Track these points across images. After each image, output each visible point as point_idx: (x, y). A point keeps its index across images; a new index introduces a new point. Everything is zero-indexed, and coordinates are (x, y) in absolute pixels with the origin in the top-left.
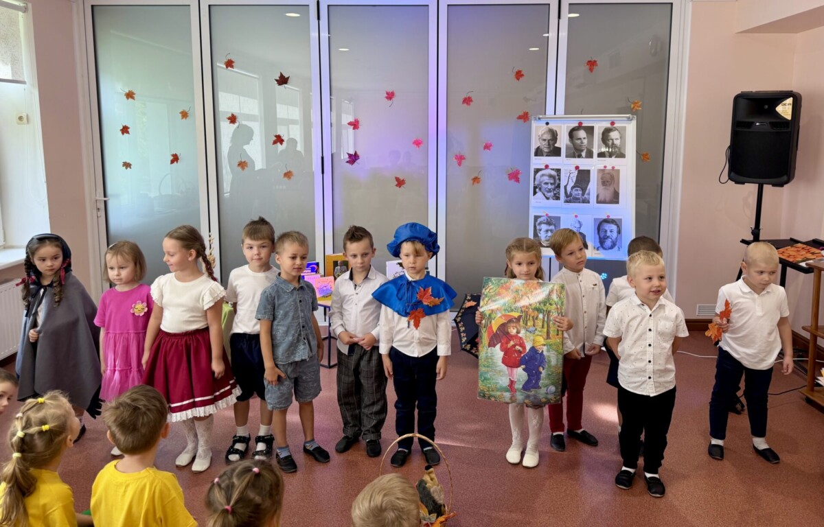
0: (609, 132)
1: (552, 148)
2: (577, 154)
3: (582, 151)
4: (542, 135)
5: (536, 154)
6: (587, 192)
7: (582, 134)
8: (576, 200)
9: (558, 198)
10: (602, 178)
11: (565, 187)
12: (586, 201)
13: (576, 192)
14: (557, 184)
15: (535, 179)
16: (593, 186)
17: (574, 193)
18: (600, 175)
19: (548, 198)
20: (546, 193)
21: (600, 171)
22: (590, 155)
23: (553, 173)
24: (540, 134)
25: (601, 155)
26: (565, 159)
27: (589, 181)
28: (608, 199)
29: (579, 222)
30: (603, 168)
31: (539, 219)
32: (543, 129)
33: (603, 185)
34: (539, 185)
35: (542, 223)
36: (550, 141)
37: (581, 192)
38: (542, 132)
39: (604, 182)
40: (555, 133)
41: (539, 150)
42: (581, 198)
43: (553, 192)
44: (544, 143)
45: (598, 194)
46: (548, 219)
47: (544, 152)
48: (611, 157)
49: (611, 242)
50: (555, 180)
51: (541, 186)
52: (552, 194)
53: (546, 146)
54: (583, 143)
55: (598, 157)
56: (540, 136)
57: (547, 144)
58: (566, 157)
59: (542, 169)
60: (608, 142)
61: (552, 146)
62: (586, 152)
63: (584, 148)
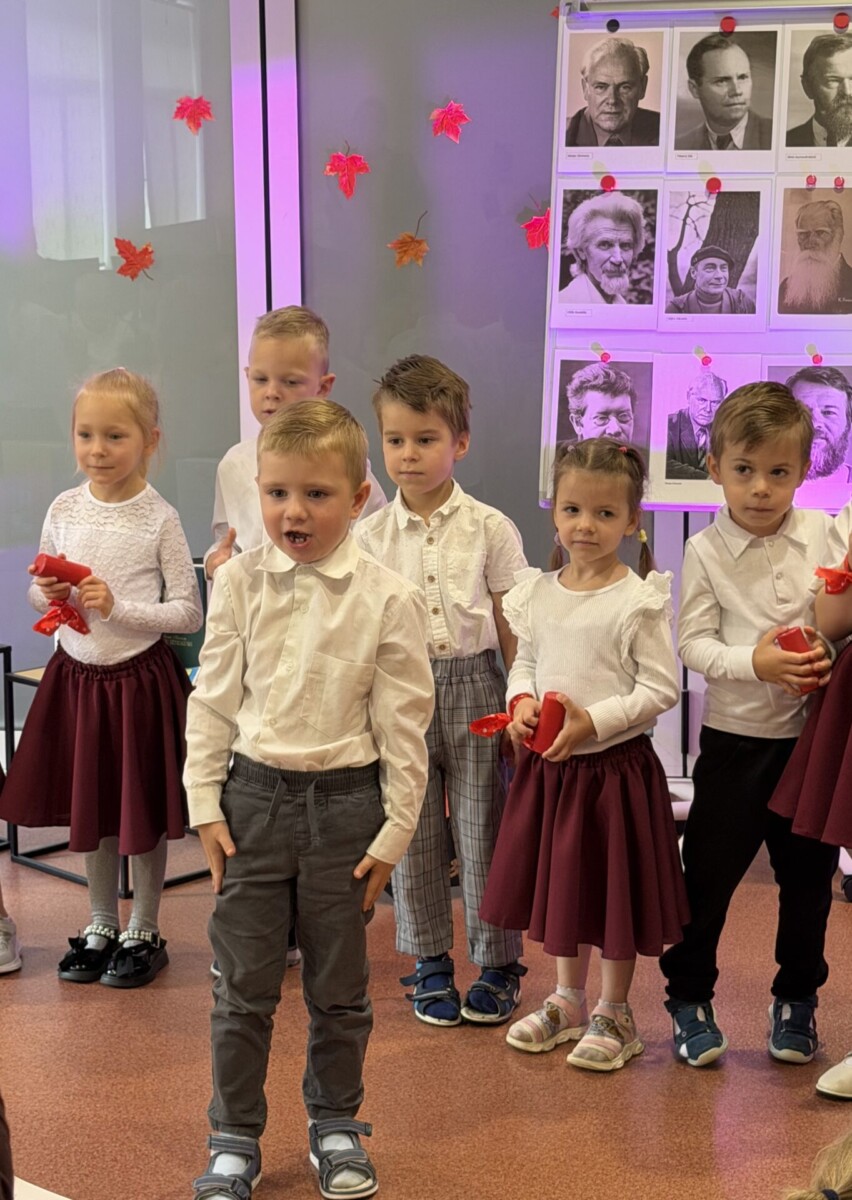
0: (830, 54)
1: (626, 116)
2: (714, 136)
3: (734, 122)
4: (594, 69)
5: (573, 140)
6: (747, 271)
7: (734, 60)
8: (707, 302)
9: (644, 296)
10: (800, 223)
11: (672, 256)
12: (743, 306)
13: (710, 275)
14: (643, 245)
15: (565, 227)
16: (769, 251)
17: (703, 275)
18: (795, 209)
19: (609, 299)
20: (604, 279)
21: (793, 194)
22: (759, 137)
23: (631, 205)
24: (587, 63)
25: (799, 137)
26: (673, 153)
27: (754, 234)
28: (818, 298)
29: (717, 380)
30: (804, 185)
31: (579, 373)
32: (597, 45)
33: (804, 247)
34: (581, 250)
35: (587, 388)
36: (622, 90)
37: (727, 274)
38: (592, 58)
39: (807, 234)
40: (640, 60)
41: (582, 124)
42: (725, 296)
43: (630, 275)
44: (600, 99)
45: (786, 280)
46: (607, 375)
47: (598, 131)
48: (835, 145)
49: (826, 450)
50: (635, 230)
51: (589, 253)
52: (625, 281)
53: (607, 109)
54: (736, 95)
55: (789, 144)
56: (587, 73)
57: (612, 101)
58: (677, 147)
59: (592, 192)
60: (825, 89)
61: (627, 108)
62: (747, 128)
63: (739, 114)
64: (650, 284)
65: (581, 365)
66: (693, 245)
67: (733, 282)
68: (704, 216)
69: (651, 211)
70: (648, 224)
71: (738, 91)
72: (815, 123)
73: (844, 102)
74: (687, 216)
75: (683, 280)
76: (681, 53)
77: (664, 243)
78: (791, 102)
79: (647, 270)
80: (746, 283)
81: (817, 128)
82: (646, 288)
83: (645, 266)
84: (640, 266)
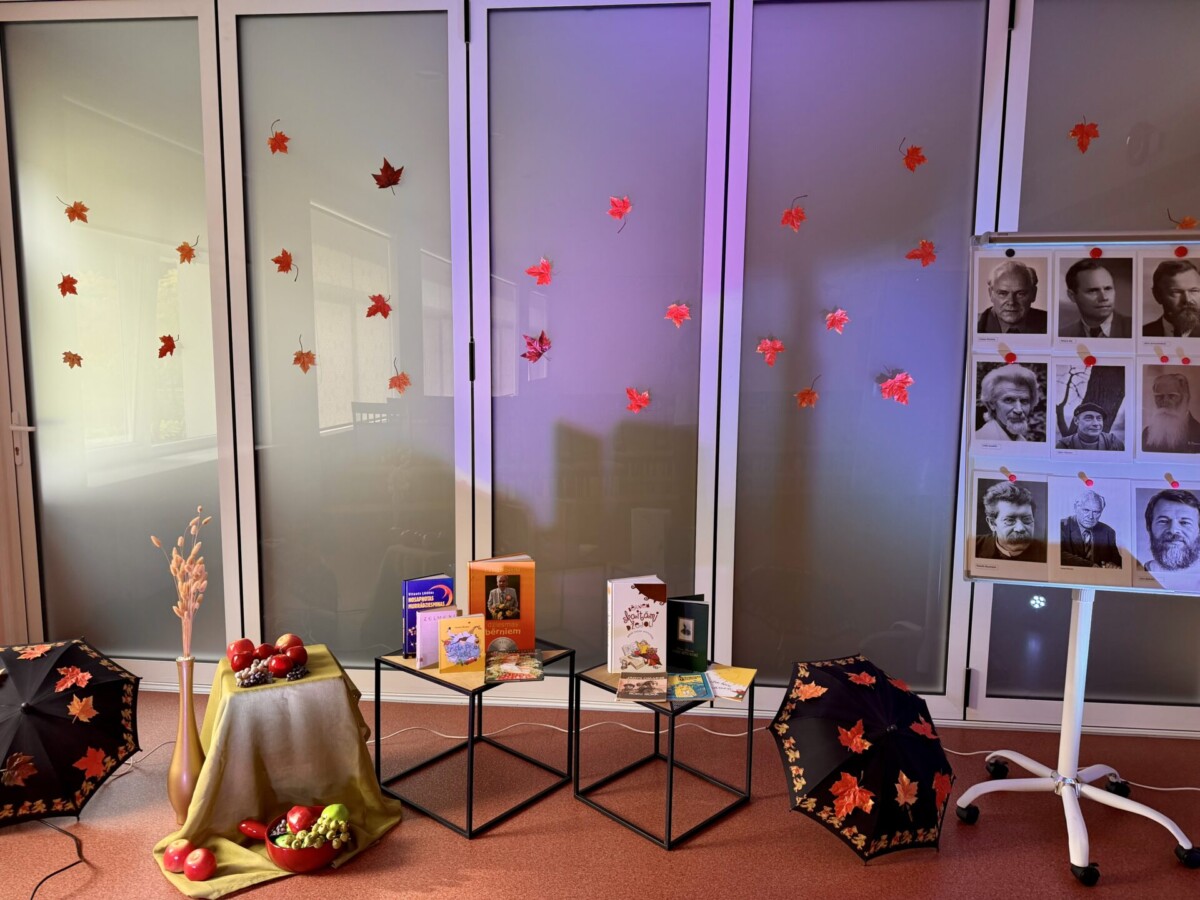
0: (1174, 274)
1: (1022, 313)
2: (1088, 328)
3: (1103, 319)
4: (997, 281)
5: (982, 329)
6: (1117, 421)
7: (1102, 278)
8: (1087, 442)
9: (1040, 437)
10: (1156, 388)
11: (1060, 409)
12: (1116, 445)
13: (1088, 423)
14: (1038, 401)
15: (979, 387)
16: (1133, 408)
17: (1083, 423)
18: (1152, 379)
19: (1014, 437)
20: (1009, 424)
21: (1150, 369)
22: (1123, 329)
23: (1027, 373)
24: (992, 277)
25: (1151, 330)
27: (1121, 395)
28: (1172, 441)
29: (1097, 497)
30: (1159, 363)
31: (993, 488)
32: (1000, 265)
33: (1160, 405)
34: (991, 403)
35: (998, 499)
36: (1018, 295)
37: (1101, 423)
38: (996, 273)
39: (1162, 397)
40: (1031, 276)
41: (989, 318)
42: (1101, 438)
43: (1028, 422)
44: (1002, 302)
45: (1147, 428)
46: (1013, 490)
47: (1000, 322)
48: (1180, 336)
49: (1184, 550)
50: (1031, 390)
51: (997, 405)
52: (1025, 425)
53: (1008, 308)
54: (1104, 300)
55: (1145, 334)
56: (993, 284)
57: (1011, 303)
58: (1060, 335)
59: (998, 364)
60: (1171, 298)
61: (1022, 307)
62: (1113, 323)
63: (1106, 313)
64: (1044, 428)
65: (994, 482)
66: (1075, 402)
67: (1107, 428)
68: (1082, 382)
69: (1043, 378)
70: (1041, 387)
71: (1105, 298)
72: (1165, 322)
73: (1186, 306)
74: (1070, 381)
75: (1068, 425)
76: (1061, 272)
77: (1053, 399)
78: (1146, 306)
79: (1041, 418)
80: (1116, 429)
81: (1166, 324)
82: (1041, 430)
83: (1040, 415)
84: (1036, 415)
